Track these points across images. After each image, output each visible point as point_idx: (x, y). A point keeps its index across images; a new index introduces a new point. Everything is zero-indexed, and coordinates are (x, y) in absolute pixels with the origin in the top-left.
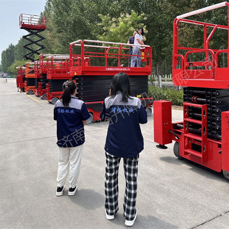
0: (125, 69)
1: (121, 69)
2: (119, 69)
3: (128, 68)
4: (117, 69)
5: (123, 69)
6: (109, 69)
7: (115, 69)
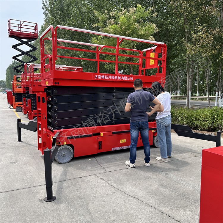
0: (125, 78)
1: (119, 78)
2: (116, 78)
3: (130, 76)
4: (113, 77)
5: (123, 78)
6: (99, 77)
7: (110, 77)
